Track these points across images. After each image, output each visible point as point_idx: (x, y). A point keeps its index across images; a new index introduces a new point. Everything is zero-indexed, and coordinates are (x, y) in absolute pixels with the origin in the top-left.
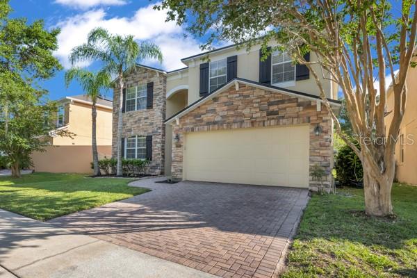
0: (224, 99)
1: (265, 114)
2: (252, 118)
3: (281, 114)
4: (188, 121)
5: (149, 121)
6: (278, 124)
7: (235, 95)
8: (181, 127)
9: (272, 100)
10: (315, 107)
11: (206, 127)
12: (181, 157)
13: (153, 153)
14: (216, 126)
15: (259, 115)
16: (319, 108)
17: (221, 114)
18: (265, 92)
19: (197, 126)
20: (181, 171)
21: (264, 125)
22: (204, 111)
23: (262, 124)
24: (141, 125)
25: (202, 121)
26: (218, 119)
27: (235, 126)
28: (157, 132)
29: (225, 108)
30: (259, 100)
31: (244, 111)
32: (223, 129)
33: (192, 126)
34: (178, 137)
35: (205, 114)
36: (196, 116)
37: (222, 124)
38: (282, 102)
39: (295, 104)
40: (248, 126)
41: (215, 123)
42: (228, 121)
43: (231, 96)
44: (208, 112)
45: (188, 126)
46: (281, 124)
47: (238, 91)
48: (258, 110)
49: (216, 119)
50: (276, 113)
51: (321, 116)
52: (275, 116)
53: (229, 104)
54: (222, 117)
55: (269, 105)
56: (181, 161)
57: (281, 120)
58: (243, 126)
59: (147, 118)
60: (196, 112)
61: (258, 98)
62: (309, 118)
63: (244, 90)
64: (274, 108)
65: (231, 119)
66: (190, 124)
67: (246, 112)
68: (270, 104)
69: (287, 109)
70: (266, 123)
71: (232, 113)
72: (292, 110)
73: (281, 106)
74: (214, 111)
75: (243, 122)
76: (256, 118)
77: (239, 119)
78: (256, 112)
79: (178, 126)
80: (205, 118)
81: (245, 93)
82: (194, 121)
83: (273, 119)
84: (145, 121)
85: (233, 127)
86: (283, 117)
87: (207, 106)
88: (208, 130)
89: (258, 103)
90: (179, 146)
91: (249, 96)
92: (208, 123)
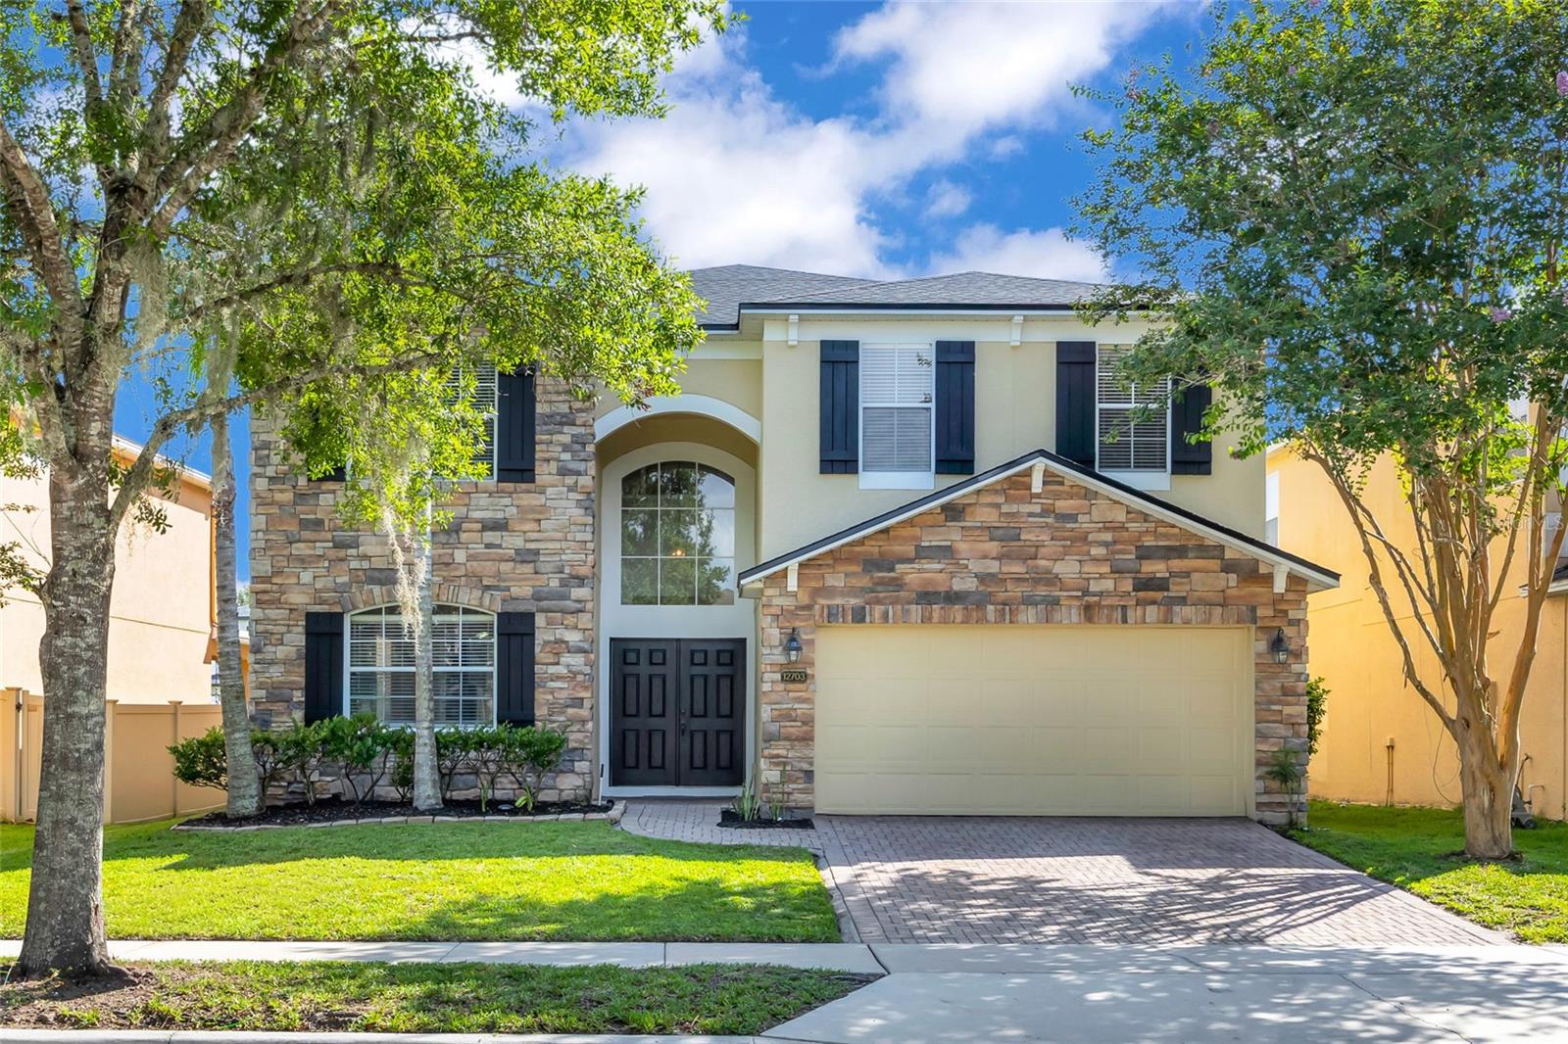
0: (985, 516)
1: (1127, 585)
2: (1086, 592)
3: (1176, 589)
4: (836, 580)
5: (512, 542)
6: (1167, 620)
7: (1026, 508)
8: (804, 599)
9: (1149, 541)
10: (1268, 579)
11: (916, 610)
12: (808, 721)
13: (540, 696)
14: (957, 611)
15: (1108, 584)
16: (1280, 585)
17: (975, 566)
18: (1128, 512)
19: (879, 602)
20: (809, 775)
21: (1125, 621)
22: (909, 550)
23: (1118, 614)
24: (460, 556)
25: (898, 584)
26: (965, 584)
27: (1029, 614)
28: (565, 597)
29: (993, 547)
30: (1108, 537)
31: (1059, 568)
32: (983, 620)
33: (854, 601)
34: (792, 642)
35: (910, 561)
36: (871, 564)
37: (980, 605)
38: (1180, 552)
39: (1215, 564)
40: (1075, 619)
41: (952, 598)
42: (1002, 596)
43: (1014, 508)
44: (922, 553)
45: (838, 601)
46: (1177, 620)
47: (1038, 496)
48: (1105, 569)
49: (958, 585)
50: (1161, 585)
51: (1284, 607)
52: (1159, 595)
53: (1007, 535)
54: (983, 578)
55: (1140, 558)
56: (807, 739)
57: (1177, 609)
58: (1057, 616)
59: (500, 526)
60: (872, 549)
61: (1107, 529)
62: (1254, 609)
63: (1058, 496)
64: (1157, 568)
65: (1016, 591)
66: (851, 591)
67: (1067, 569)
68: (1144, 554)
69: (1195, 576)
70: (1130, 613)
71: (1018, 568)
72: (1207, 580)
73: (1177, 564)
74: (946, 552)
75: (1055, 602)
76: (1101, 594)
77: (1042, 591)
78: (1102, 576)
79: (795, 595)
80: (914, 574)
81: (1063, 505)
82: (865, 582)
83: (1154, 602)
84: (491, 537)
85: (1022, 617)
86: (1183, 601)
87: (917, 531)
88: (926, 620)
89: (1106, 544)
90: (796, 676)
91: (1073, 518)
92: (926, 597)
